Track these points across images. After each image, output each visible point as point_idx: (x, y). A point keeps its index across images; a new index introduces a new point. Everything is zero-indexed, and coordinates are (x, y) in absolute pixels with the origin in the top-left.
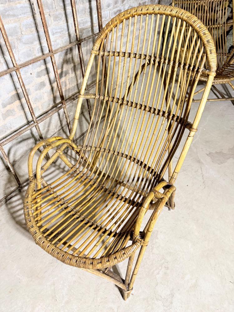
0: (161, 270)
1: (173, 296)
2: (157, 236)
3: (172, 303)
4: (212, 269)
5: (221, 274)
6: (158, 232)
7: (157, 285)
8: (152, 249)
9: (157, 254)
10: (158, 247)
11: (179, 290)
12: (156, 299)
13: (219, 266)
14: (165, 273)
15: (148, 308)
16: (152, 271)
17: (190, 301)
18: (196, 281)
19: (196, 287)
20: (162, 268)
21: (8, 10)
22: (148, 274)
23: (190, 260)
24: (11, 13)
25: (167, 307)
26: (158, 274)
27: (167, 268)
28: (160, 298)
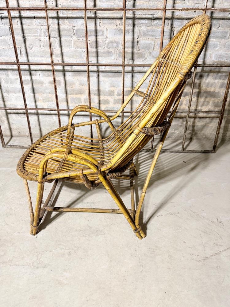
0: (66, 249)
1: (44, 267)
2: (98, 235)
3: (37, 268)
4: (86, 297)
6: (104, 234)
7: (50, 251)
8: (84, 236)
9: (80, 241)
10: (88, 240)
11: (51, 270)
12: (38, 255)
14: (64, 254)
15: (29, 252)
16: (62, 243)
17: (44, 283)
18: (67, 284)
19: (60, 285)
20: (68, 250)
21: (150, 31)
22: (58, 241)
24: (151, 33)
25: (32, 265)
26: (61, 249)
27: (69, 254)
28: (39, 257)
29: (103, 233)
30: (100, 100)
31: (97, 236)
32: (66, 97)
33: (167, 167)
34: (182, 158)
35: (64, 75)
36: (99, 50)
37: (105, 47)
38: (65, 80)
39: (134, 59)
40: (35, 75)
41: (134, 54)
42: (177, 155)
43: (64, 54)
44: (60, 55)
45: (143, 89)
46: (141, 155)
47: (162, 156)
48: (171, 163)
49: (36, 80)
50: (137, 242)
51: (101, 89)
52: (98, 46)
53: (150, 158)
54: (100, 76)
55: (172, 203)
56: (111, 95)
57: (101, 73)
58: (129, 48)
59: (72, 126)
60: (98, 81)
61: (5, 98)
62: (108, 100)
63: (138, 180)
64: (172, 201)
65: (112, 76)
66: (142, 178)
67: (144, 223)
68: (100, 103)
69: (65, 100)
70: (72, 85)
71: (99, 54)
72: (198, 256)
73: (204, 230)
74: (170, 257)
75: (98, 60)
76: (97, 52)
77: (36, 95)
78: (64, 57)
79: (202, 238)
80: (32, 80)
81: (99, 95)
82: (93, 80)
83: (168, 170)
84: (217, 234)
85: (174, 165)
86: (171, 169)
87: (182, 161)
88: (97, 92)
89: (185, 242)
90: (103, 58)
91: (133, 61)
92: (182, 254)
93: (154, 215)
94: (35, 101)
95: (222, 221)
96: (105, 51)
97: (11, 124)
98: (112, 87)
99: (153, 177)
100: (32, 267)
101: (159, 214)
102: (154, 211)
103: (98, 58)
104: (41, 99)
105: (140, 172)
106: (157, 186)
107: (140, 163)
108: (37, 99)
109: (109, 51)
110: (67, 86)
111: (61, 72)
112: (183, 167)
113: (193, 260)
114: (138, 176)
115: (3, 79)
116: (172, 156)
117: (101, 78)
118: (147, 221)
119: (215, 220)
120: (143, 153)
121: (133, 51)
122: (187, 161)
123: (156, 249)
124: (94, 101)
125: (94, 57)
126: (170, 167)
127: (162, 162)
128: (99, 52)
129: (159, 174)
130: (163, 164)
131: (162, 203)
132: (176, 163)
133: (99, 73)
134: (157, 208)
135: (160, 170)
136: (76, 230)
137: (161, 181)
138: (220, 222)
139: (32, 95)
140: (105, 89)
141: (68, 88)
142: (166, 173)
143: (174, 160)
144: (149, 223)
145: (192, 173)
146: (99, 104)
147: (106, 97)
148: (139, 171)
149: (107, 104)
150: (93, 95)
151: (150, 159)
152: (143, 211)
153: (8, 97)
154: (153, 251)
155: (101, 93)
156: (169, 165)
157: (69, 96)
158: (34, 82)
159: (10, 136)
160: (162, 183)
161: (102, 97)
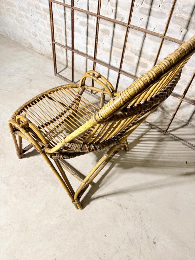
0: (27, 181)
1: (7, 185)
3: (4, 183)
4: (11, 222)
5: (4, 229)
8: (44, 179)
9: (39, 182)
10: (44, 184)
11: (9, 190)
13: (11, 230)
14: (23, 184)
15: (8, 168)
16: (29, 175)
18: (9, 205)
19: (5, 203)
20: (28, 182)
23: (25, 206)
26: (25, 179)
27: (26, 187)
28: (10, 176)
29: (57, 186)
30: (139, 61)
31: (52, 185)
32: (111, 48)
33: (162, 158)
34: (188, 156)
35: (114, 26)
36: (153, 9)
37: (161, 6)
38: (114, 32)
39: (188, 29)
40: (91, 20)
41: (191, 22)
42: (188, 150)
43: (119, 4)
44: (115, 5)
45: (187, 66)
46: (151, 132)
47: (170, 144)
48: (172, 156)
49: (91, 24)
50: (73, 209)
51: (144, 51)
52: (153, 3)
53: (156, 139)
54: (146, 37)
55: (131, 196)
56: (151, 60)
57: (148, 34)
58: (188, 14)
59: (83, 87)
60: (142, 41)
61: (67, 33)
62: (147, 64)
63: (124, 156)
64: (132, 194)
65: (158, 40)
66: (129, 156)
67: (91, 198)
68: (139, 64)
69: (109, 51)
70: (119, 38)
71: (152, 13)
72: (104, 254)
73: (133, 238)
74: (83, 239)
75: (149, 19)
76: (150, 10)
77: (89, 38)
78: (118, 8)
79: (123, 243)
80: (88, 23)
81: (140, 56)
82: (138, 39)
83: (161, 162)
84: (140, 250)
85: (171, 160)
86: (164, 162)
87: (185, 161)
88: (138, 53)
89: (106, 236)
90: (155, 18)
91: (187, 31)
92: (94, 243)
93: (105, 197)
94: (87, 44)
95: (158, 243)
96: (159, 11)
97: (68, 56)
98: (155, 53)
99: (139, 161)
100: (2, 180)
101: (110, 198)
102: (108, 193)
103: (150, 17)
104: (92, 43)
105: (132, 150)
106: (135, 172)
107: (142, 141)
108: (88, 42)
109: (163, 11)
110: (114, 38)
111: (112, 22)
112: (180, 167)
113: (98, 254)
114: (128, 152)
115: (67, 16)
116: (181, 149)
117: (147, 40)
118: (95, 197)
119: (153, 237)
120: (155, 130)
121: (190, 19)
122: (189, 163)
123: (80, 225)
124: (133, 61)
125: (146, 15)
126: (166, 160)
127: (163, 150)
128: (153, 10)
129: (148, 161)
130: (163, 153)
131: (122, 191)
132: (177, 159)
133: (146, 34)
134: (113, 192)
135: (153, 158)
136: (44, 172)
137: (143, 169)
138: (155, 243)
139: (86, 37)
140: (147, 53)
141: (114, 40)
142: (156, 164)
143: (178, 155)
144: (95, 200)
145: (182, 179)
146: (137, 65)
147: (146, 60)
148: (132, 148)
149: (145, 68)
150: (134, 54)
151: (154, 141)
152: (100, 187)
153: (69, 33)
154: (76, 225)
155: (142, 55)
156: (169, 157)
157: (114, 48)
158: (89, 26)
159: (66, 66)
160: (142, 172)
161: (142, 60)
